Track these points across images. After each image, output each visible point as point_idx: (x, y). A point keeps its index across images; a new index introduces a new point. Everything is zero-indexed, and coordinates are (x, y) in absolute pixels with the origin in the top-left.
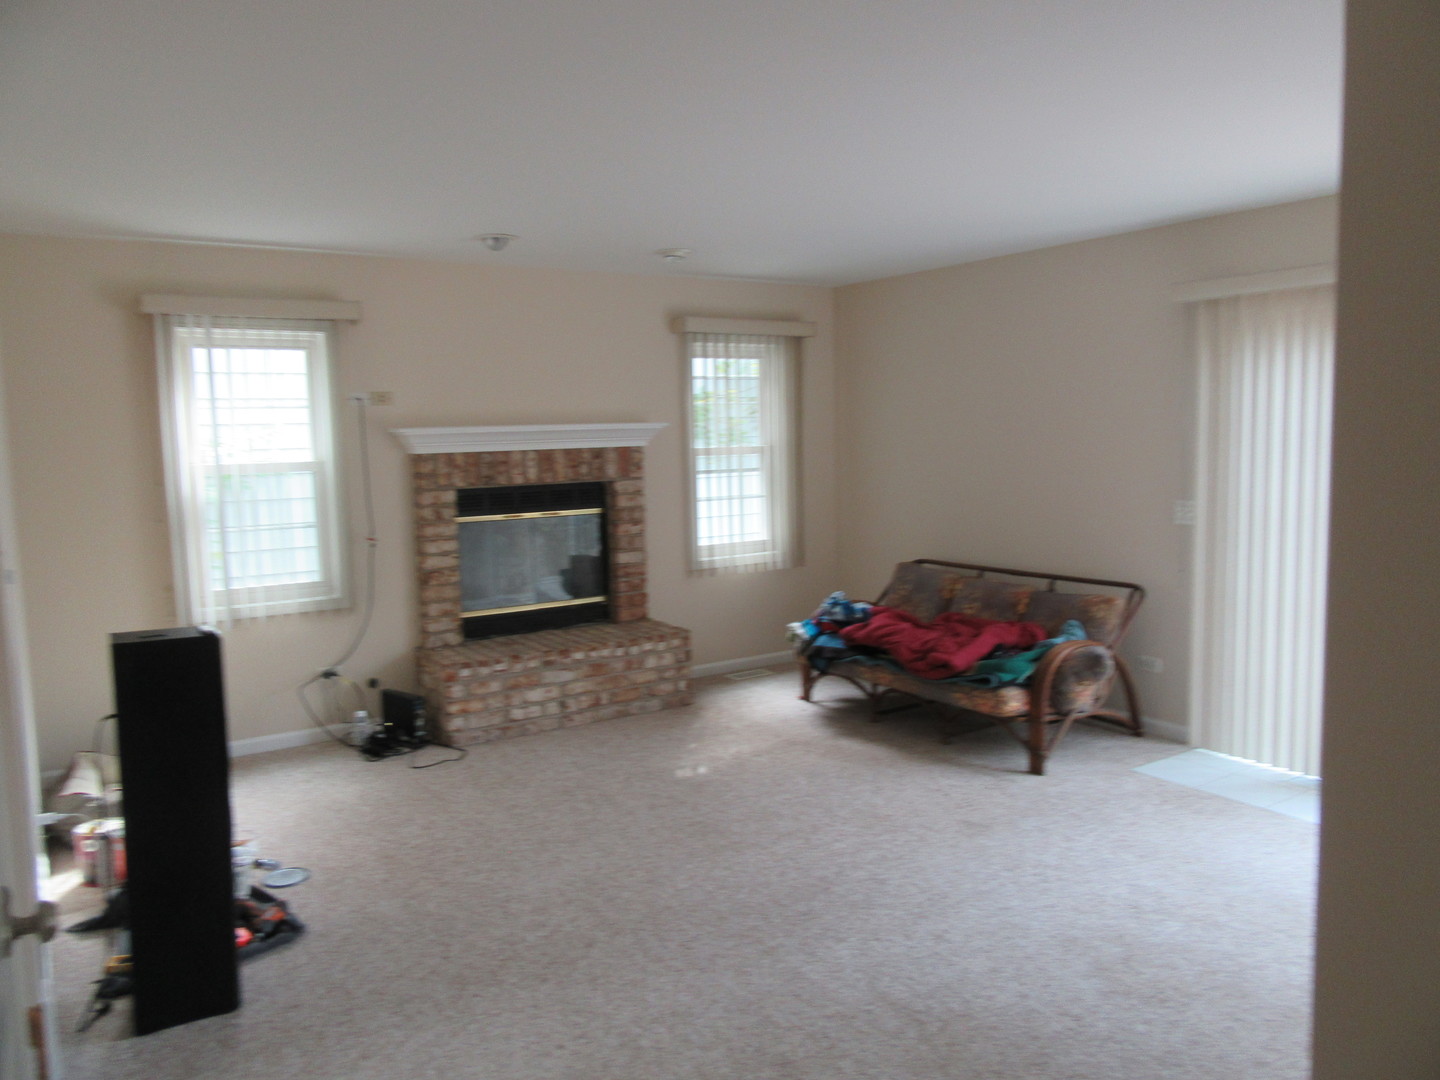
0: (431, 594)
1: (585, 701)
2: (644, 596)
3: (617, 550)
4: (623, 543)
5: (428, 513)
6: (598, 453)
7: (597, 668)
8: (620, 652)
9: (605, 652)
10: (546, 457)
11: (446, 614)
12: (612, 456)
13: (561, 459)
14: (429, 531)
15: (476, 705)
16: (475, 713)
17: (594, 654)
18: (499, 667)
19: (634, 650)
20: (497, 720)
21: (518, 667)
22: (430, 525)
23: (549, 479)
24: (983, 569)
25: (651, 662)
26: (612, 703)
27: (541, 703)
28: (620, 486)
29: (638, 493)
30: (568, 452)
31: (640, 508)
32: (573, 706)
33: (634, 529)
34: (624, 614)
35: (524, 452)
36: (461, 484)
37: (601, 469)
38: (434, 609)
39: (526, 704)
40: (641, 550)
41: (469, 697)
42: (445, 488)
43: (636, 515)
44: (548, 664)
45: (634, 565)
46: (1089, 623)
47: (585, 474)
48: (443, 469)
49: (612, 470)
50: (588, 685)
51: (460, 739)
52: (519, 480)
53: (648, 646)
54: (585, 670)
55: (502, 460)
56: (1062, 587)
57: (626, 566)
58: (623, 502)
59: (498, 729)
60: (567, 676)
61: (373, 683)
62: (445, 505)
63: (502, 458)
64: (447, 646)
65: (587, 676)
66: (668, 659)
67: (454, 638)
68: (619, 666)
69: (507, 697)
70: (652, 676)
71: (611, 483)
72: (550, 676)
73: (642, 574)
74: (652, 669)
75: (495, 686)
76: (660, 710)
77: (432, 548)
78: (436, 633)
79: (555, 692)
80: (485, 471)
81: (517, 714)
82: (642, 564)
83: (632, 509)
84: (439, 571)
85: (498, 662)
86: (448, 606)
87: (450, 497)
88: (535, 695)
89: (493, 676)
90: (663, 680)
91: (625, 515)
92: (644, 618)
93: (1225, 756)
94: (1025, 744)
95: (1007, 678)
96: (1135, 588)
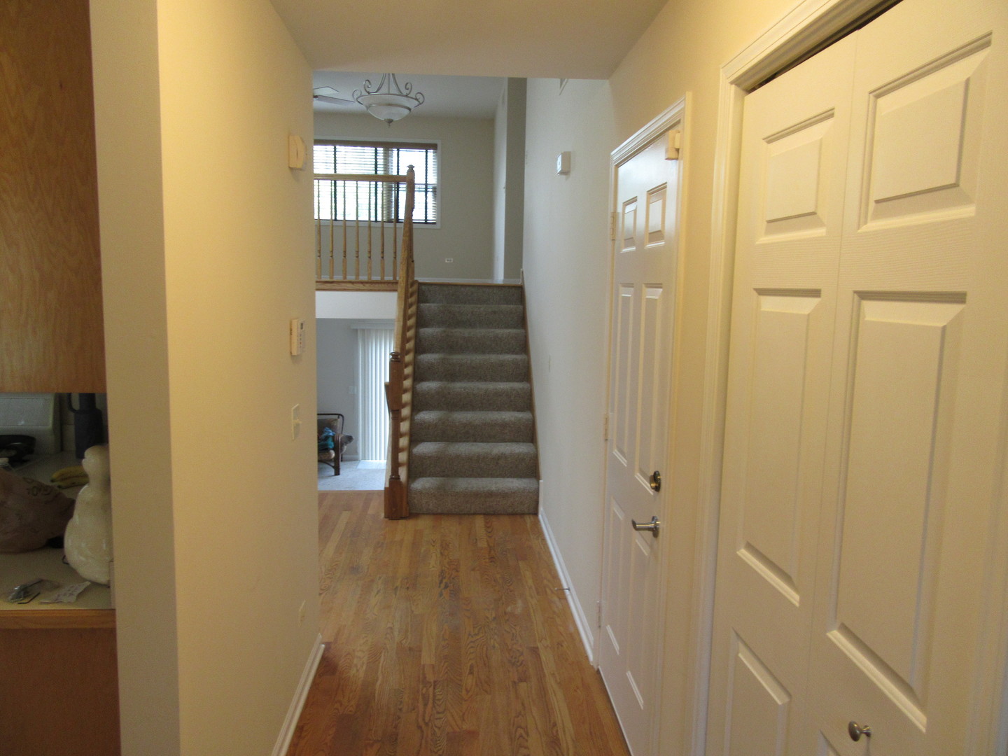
93: (370, 461)
94: (333, 467)
95: (331, 447)
96: (339, 415)
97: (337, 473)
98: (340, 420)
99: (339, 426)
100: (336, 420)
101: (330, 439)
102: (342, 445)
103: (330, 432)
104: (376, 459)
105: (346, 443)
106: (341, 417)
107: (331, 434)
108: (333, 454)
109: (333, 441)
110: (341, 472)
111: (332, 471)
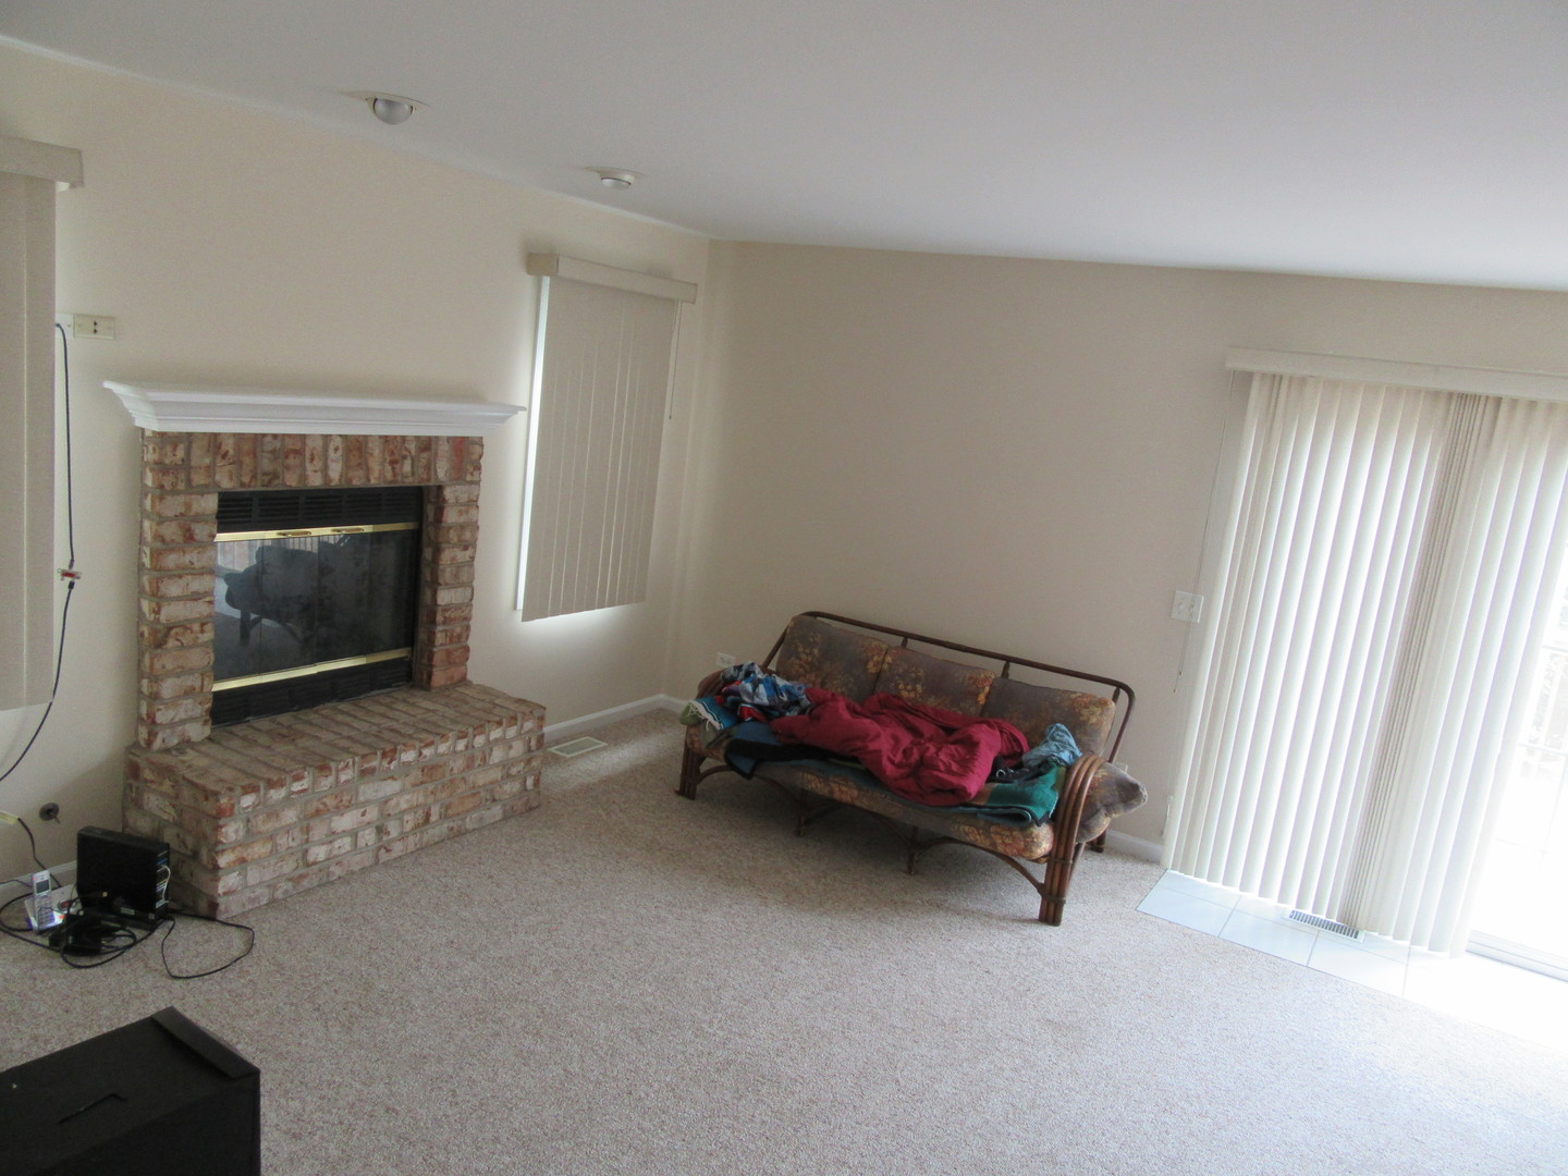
0: (167, 662)
1: (410, 821)
2: (467, 649)
3: (435, 584)
4: (446, 575)
5: (171, 531)
6: (427, 444)
7: (430, 770)
8: (461, 745)
9: (443, 748)
10: (356, 447)
11: (189, 693)
12: (444, 448)
13: (376, 450)
14: (171, 560)
15: (260, 849)
16: (259, 861)
17: (427, 752)
18: (297, 787)
19: (479, 740)
20: (288, 867)
21: (326, 783)
22: (172, 550)
23: (358, 481)
24: (906, 636)
25: (497, 755)
26: (444, 817)
27: (354, 834)
28: (448, 493)
29: (473, 503)
30: (386, 439)
31: (475, 527)
32: (394, 829)
33: (462, 556)
34: (439, 677)
35: (327, 438)
36: (227, 484)
37: (428, 467)
38: (168, 688)
39: (333, 835)
40: (469, 584)
41: (251, 835)
42: (203, 490)
43: (467, 535)
44: (365, 773)
45: (458, 607)
46: (1079, 727)
47: (408, 474)
48: (200, 458)
49: (442, 471)
50: (418, 797)
51: (229, 907)
52: (315, 481)
53: (496, 734)
54: (416, 774)
55: (293, 448)
56: (1016, 672)
57: (446, 609)
58: (451, 516)
59: (290, 880)
60: (391, 787)
61: (49, 812)
62: (198, 518)
63: (290, 445)
64: (187, 743)
65: (414, 785)
66: (518, 749)
67: (198, 731)
68: (458, 764)
69: (307, 830)
70: (496, 774)
71: (440, 488)
72: (369, 791)
73: (467, 619)
74: (497, 765)
75: (290, 816)
76: (503, 819)
77: (173, 588)
78: (172, 725)
79: (373, 814)
80: (266, 464)
81: (319, 853)
82: (469, 604)
83: (462, 527)
84: (185, 626)
85: (298, 778)
86: (193, 681)
87: (210, 503)
88: (345, 822)
89: (288, 800)
90: (508, 776)
91: (453, 535)
92: (463, 681)
93: (1203, 881)
94: (1040, 888)
95: (1040, 813)
96: (1120, 686)
97: (1051, 914)
98: (1116, 709)
99: (1106, 727)
100: (1102, 703)
101: (1051, 777)
102: (1092, 811)
103: (1065, 745)
104: (1226, 882)
105: (1109, 808)
106: (1123, 694)
107: (1065, 756)
108: (1044, 839)
109: (1062, 786)
110: (1068, 912)
111: (1033, 903)
